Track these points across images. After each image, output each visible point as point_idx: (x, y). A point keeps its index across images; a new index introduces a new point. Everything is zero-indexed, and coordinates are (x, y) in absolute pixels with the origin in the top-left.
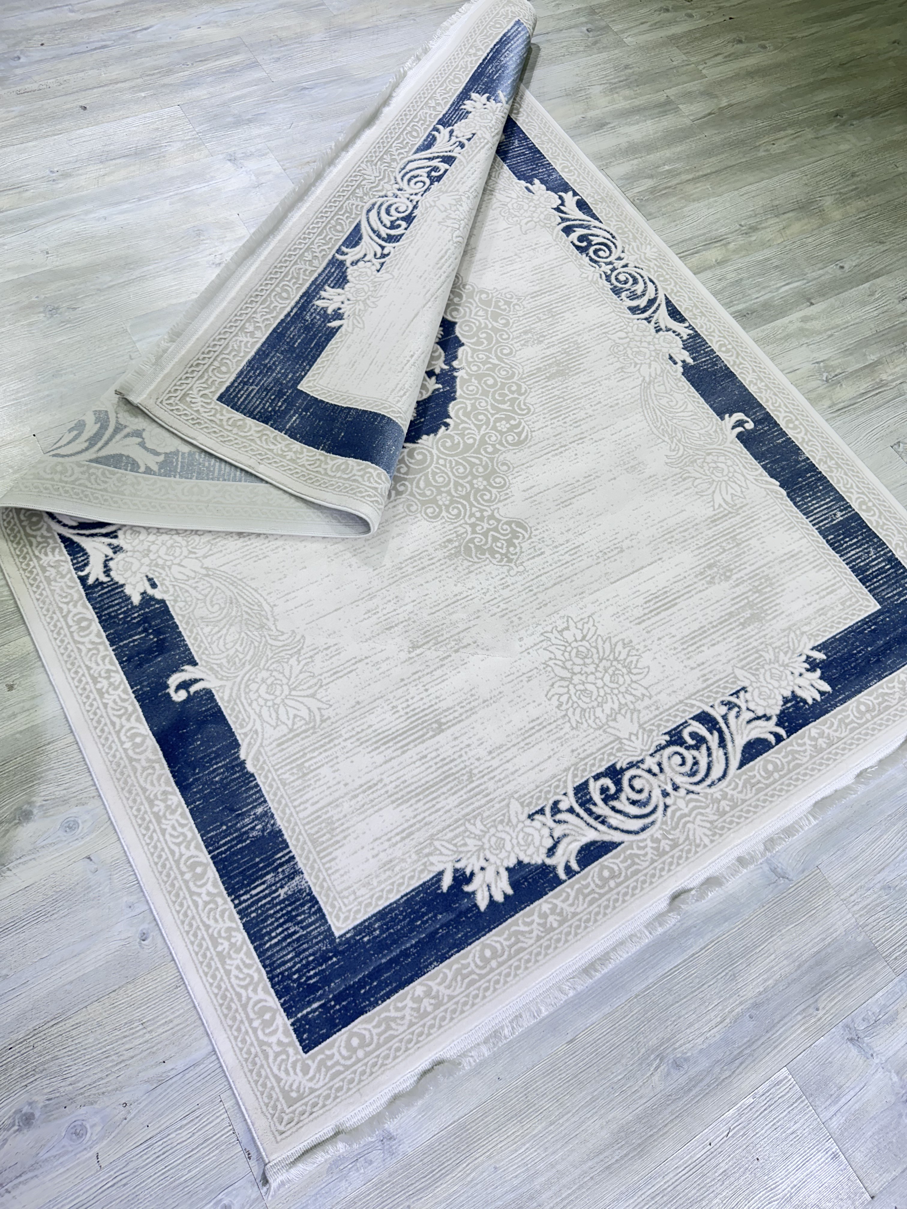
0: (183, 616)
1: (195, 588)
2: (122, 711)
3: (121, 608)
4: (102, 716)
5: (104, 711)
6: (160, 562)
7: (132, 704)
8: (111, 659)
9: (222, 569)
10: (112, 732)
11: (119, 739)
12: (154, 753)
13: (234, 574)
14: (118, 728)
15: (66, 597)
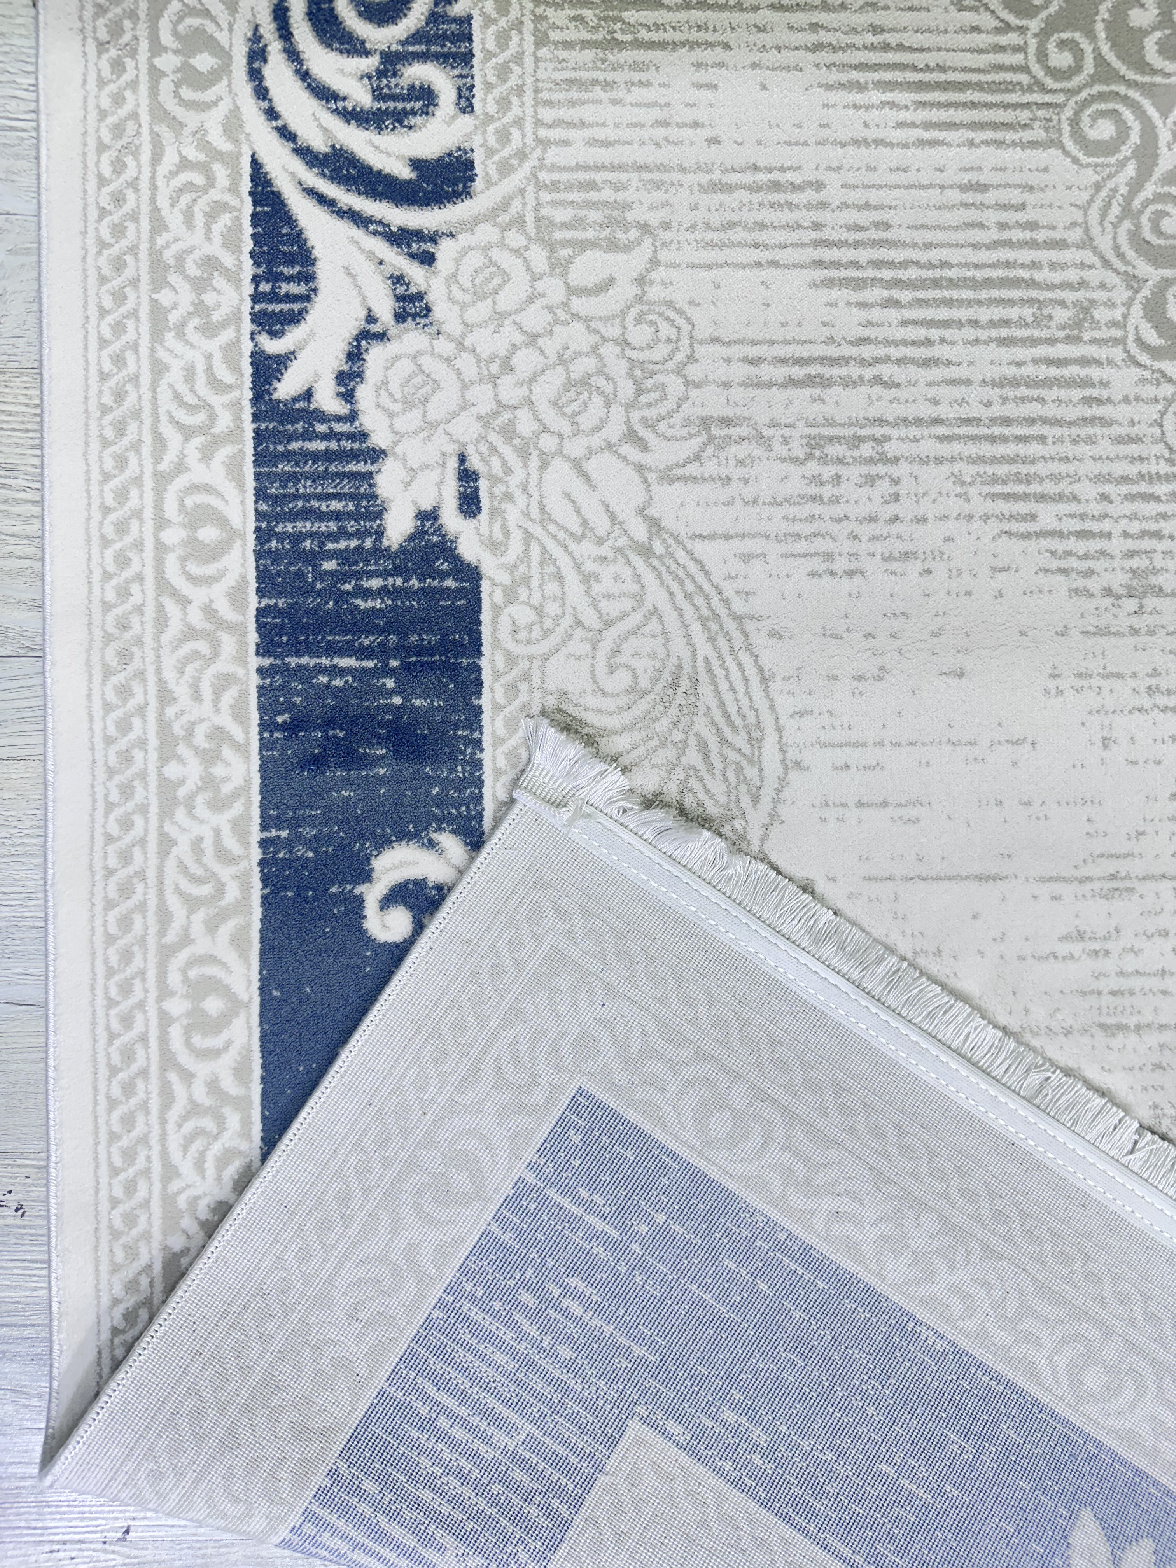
0: (512, 660)
1: (587, 578)
2: (205, 890)
3: (343, 533)
4: (141, 875)
5: (153, 860)
6: (525, 425)
7: (243, 879)
8: (245, 694)
9: (699, 548)
10: (152, 941)
11: (162, 975)
12: (240, 1072)
13: (729, 590)
14: (171, 937)
15: (192, 409)
